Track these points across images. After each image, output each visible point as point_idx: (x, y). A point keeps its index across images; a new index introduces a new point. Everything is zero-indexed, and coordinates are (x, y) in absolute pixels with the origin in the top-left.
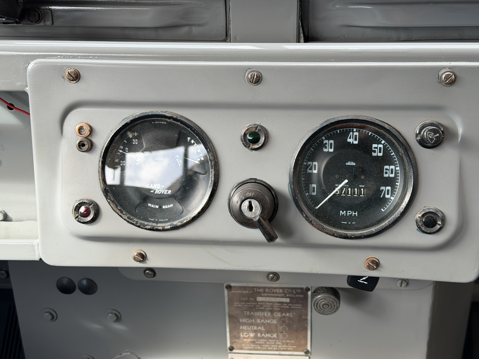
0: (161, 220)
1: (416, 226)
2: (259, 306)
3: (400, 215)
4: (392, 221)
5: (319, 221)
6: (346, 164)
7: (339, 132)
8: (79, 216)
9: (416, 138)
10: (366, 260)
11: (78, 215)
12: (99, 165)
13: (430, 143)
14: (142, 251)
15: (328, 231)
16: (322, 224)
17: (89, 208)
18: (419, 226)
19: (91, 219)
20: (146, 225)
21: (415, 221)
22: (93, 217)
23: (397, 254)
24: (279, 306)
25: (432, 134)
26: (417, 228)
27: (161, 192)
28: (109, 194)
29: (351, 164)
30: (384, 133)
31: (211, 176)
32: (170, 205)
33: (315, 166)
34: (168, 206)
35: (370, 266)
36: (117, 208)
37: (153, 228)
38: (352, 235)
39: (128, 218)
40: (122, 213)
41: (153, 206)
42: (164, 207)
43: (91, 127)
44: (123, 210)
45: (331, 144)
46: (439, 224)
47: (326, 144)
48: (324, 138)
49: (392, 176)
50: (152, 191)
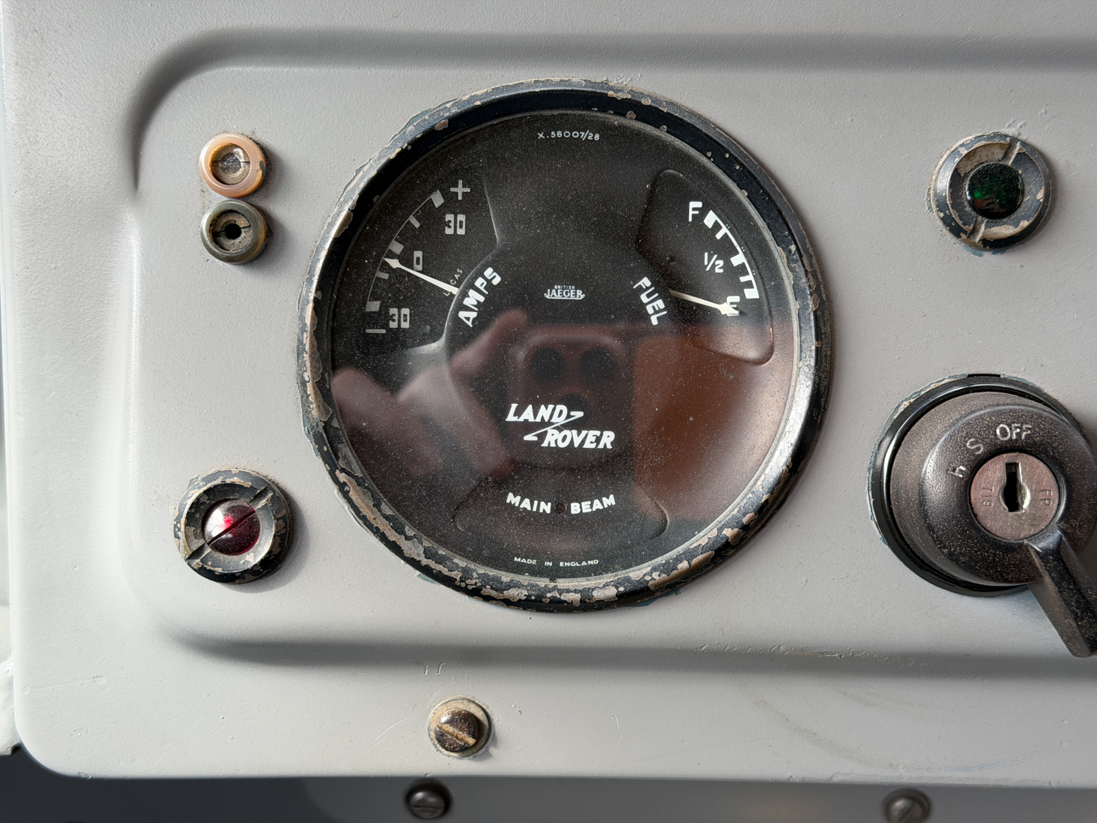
0: (567, 564)
8: (208, 550)
11: (201, 542)
12: (302, 318)
14: (474, 702)
17: (254, 512)
19: (263, 562)
20: (509, 586)
22: (270, 552)
27: (572, 442)
28: (343, 448)
32: (604, 499)
34: (591, 506)
36: (380, 511)
37: (537, 596)
39: (428, 554)
40: (400, 531)
41: (526, 504)
42: (575, 508)
43: (265, 151)
44: (402, 520)
50: (530, 437)
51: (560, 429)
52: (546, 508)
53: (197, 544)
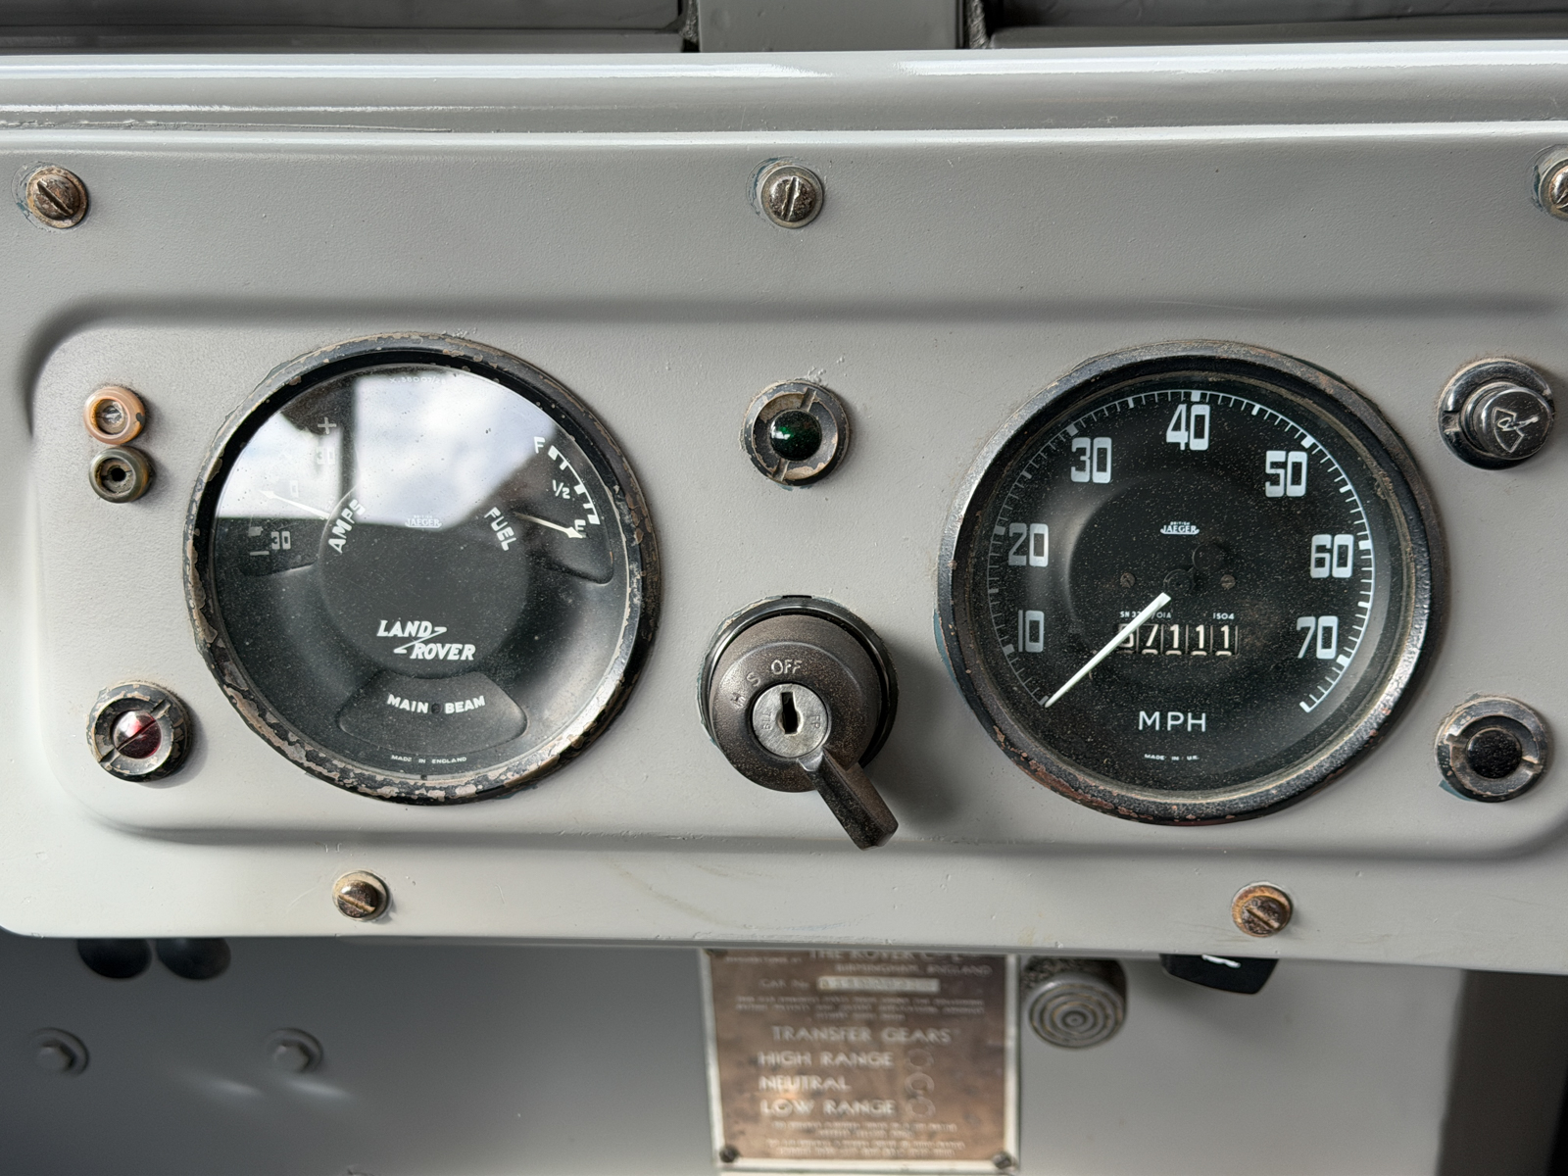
0: (439, 761)
1: (1439, 772)
2: (826, 1007)
3: (1378, 730)
4: (1345, 756)
5: (1059, 758)
6: (1163, 531)
7: (1131, 405)
8: (117, 754)
9: (1444, 429)
10: (1241, 898)
11: (110, 748)
12: (184, 552)
13: (1503, 450)
14: (372, 875)
15: (1093, 796)
16: (1071, 770)
17: (154, 721)
18: (1450, 773)
19: (164, 765)
20: (382, 784)
21: (1435, 751)
22: (170, 757)
23: (1360, 875)
24: (902, 1008)
25: (1512, 416)
26: (1442, 778)
27: (437, 655)
28: (230, 666)
29: (1181, 533)
30: (1313, 411)
31: (629, 590)
32: (475, 700)
33: (1039, 538)
34: (464, 706)
35: (1256, 920)
36: (265, 720)
37: (407, 793)
38: (1187, 809)
39: (310, 756)
40: (283, 736)
41: (405, 705)
42: (449, 708)
43: (144, 402)
44: (287, 725)
45: (1102, 452)
46: (1530, 765)
47: (1082, 451)
48: (1072, 430)
49: (1345, 573)
50: (400, 650)
51: (426, 642)
52: (423, 708)
53: (106, 750)
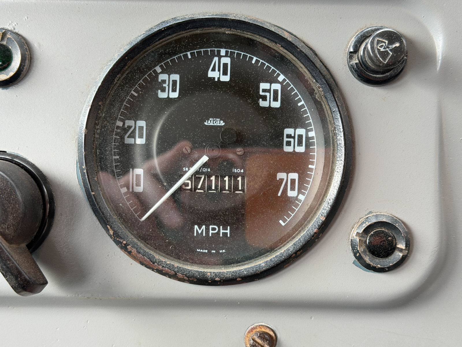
1: (352, 254)
3: (319, 229)
4: (301, 244)
6: (206, 123)
7: (190, 57)
9: (350, 62)
10: (249, 332)
15: (163, 267)
16: (152, 252)
18: (358, 255)
21: (350, 243)
26: (354, 258)
29: (215, 124)
33: (141, 128)
35: (257, 345)
38: (216, 275)
45: (175, 82)
46: (401, 250)
47: (164, 81)
48: (158, 69)
49: (301, 149)
